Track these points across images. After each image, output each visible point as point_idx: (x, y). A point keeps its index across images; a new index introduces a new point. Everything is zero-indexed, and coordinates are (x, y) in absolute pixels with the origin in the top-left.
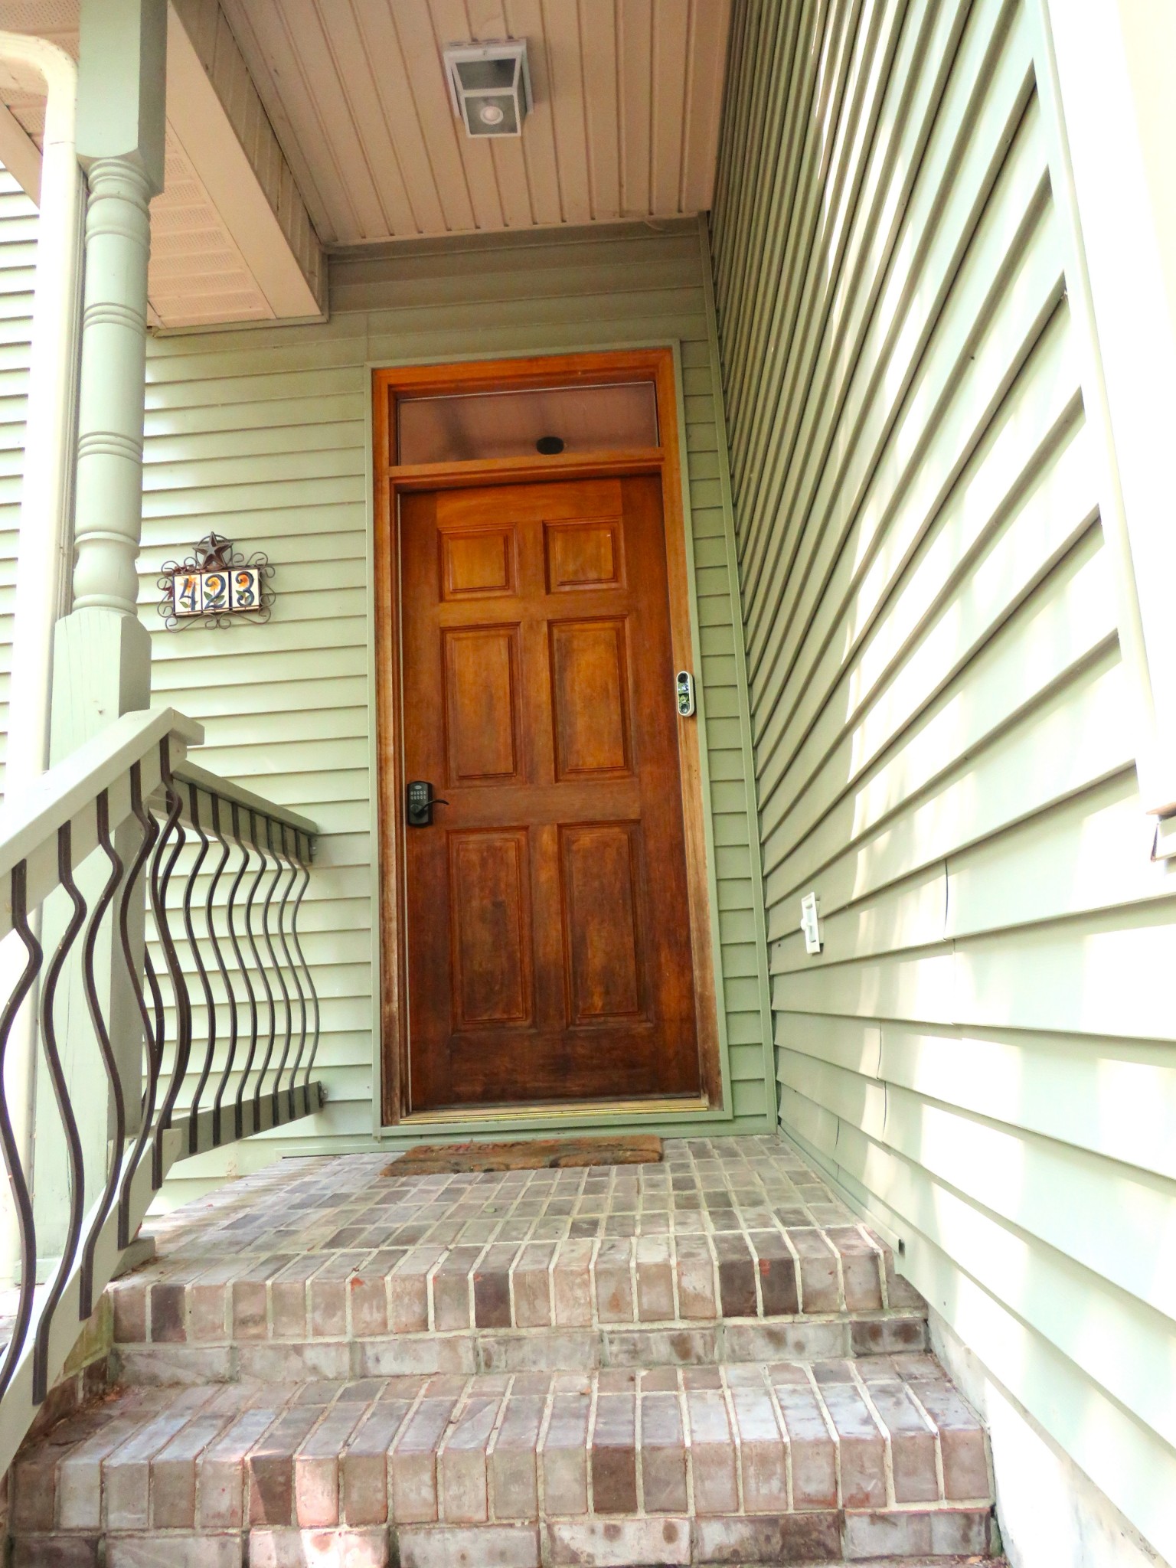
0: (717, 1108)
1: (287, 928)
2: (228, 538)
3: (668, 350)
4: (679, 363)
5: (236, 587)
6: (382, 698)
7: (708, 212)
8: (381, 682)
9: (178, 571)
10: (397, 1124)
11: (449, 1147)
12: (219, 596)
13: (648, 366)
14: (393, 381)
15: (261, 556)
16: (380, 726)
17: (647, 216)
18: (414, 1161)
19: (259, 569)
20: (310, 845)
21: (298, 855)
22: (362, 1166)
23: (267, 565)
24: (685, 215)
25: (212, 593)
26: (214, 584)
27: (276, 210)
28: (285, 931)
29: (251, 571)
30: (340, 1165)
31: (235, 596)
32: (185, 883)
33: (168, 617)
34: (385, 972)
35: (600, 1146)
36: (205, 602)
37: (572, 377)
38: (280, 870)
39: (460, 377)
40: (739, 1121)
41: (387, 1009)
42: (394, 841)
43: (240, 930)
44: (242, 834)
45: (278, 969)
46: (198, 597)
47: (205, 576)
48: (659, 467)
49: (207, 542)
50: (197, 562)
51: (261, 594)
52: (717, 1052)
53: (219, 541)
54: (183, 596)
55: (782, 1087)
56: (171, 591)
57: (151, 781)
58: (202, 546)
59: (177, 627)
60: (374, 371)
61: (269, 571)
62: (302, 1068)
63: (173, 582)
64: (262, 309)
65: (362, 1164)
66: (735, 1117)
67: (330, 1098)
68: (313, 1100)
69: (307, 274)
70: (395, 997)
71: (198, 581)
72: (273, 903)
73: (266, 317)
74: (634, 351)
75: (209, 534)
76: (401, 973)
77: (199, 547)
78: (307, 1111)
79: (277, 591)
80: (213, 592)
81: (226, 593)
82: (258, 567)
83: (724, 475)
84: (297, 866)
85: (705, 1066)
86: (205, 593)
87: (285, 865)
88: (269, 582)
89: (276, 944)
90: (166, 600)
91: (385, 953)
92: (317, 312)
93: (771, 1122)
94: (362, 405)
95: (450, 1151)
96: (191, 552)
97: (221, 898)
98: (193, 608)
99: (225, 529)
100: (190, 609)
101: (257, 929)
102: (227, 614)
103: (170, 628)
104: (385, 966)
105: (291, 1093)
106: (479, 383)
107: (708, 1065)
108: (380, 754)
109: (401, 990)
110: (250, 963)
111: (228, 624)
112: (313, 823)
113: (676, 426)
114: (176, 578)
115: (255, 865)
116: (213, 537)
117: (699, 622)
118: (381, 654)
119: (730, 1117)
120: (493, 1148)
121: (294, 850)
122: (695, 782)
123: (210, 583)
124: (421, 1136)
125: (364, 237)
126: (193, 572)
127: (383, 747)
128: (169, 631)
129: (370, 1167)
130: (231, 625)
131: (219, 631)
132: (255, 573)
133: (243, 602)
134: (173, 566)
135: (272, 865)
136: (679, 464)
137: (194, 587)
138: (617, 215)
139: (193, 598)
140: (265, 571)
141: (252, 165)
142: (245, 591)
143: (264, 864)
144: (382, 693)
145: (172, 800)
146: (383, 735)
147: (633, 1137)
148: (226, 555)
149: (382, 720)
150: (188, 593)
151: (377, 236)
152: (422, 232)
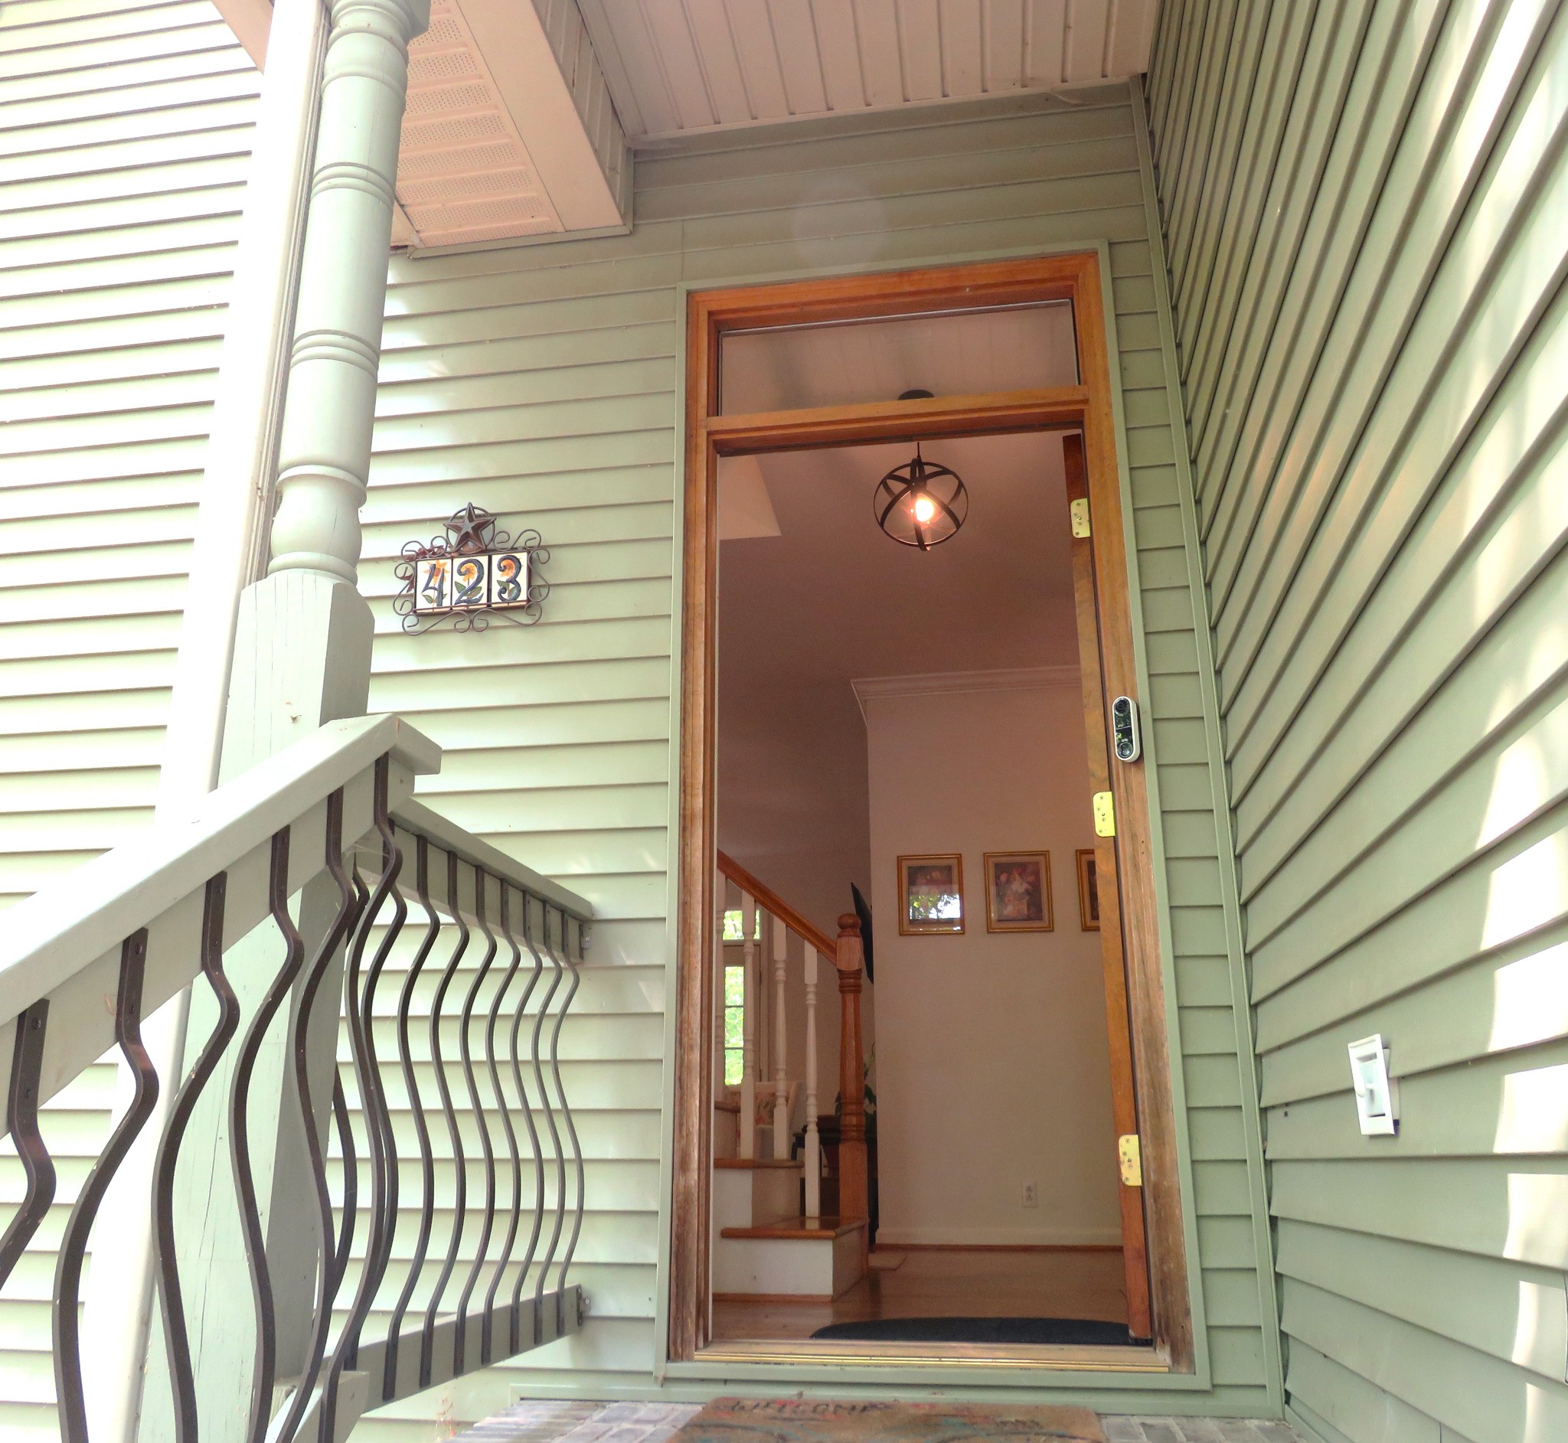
0: (1184, 1370)
1: (545, 1054)
2: (490, 511)
3: (1093, 254)
4: (1108, 269)
5: (497, 575)
6: (689, 730)
7: (1144, 76)
8: (689, 707)
9: (423, 554)
10: (690, 1359)
11: (768, 1405)
12: (474, 588)
13: (1063, 278)
14: (715, 307)
15: (535, 535)
16: (684, 768)
17: (1058, 84)
18: (717, 1426)
19: (529, 552)
20: (581, 934)
21: (564, 948)
22: (638, 1427)
23: (539, 547)
24: (1111, 80)
25: (465, 584)
26: (468, 572)
27: (571, 85)
28: (541, 1057)
29: (517, 555)
30: (604, 1420)
31: (496, 588)
32: (401, 982)
33: (407, 615)
34: (681, 1125)
35: (1004, 1423)
36: (456, 595)
37: (957, 294)
38: (539, 968)
39: (805, 299)
40: (1220, 1392)
41: (682, 1182)
42: (700, 932)
43: (478, 1053)
44: (488, 914)
45: (528, 1112)
46: (446, 589)
47: (458, 561)
48: (1082, 412)
49: (462, 517)
50: (448, 542)
51: (529, 585)
52: (1184, 1279)
53: (479, 516)
54: (427, 588)
55: (1291, 1341)
56: (412, 580)
57: (358, 820)
58: (455, 522)
59: (417, 628)
60: (690, 294)
61: (543, 555)
62: (557, 1264)
63: (415, 569)
64: (546, 219)
65: (638, 1421)
66: (1214, 1386)
67: (594, 1313)
68: (570, 1315)
69: (607, 171)
70: (695, 1165)
71: (448, 568)
72: (526, 1016)
73: (552, 229)
74: (1043, 258)
75: (466, 506)
76: (704, 1128)
77: (452, 522)
78: (560, 1332)
79: (551, 582)
80: (466, 582)
81: (484, 584)
82: (528, 550)
83: (1177, 419)
84: (562, 964)
85: (1164, 1298)
86: (457, 584)
87: (547, 962)
88: (543, 570)
89: (528, 1076)
90: (405, 592)
91: (682, 1098)
92: (618, 221)
93: (1272, 1399)
94: (674, 338)
95: (770, 1411)
96: (441, 530)
97: (453, 1005)
98: (440, 605)
99: (486, 500)
100: (435, 605)
101: (502, 1052)
102: (484, 612)
103: (407, 629)
104: (681, 1116)
105: (538, 1302)
106: (828, 307)
107: (1169, 1297)
108: (684, 808)
109: (703, 1155)
110: (489, 1101)
111: (484, 625)
112: (588, 904)
113: (1105, 356)
114: (419, 563)
115: (503, 959)
116: (471, 509)
117: (1145, 626)
118: (690, 668)
119: (1207, 1386)
120: (835, 1412)
121: (559, 940)
122: (1142, 860)
123: (463, 570)
124: (726, 1381)
125: (682, 128)
126: (443, 556)
127: (689, 798)
128: (405, 634)
129: (649, 1429)
130: (487, 628)
131: (472, 636)
132: (523, 557)
133: (505, 596)
134: (416, 547)
135: (527, 961)
136: (1110, 406)
137: (443, 577)
138: (1018, 85)
139: (440, 590)
140: (538, 553)
141: (543, 24)
142: (509, 581)
143: (517, 959)
144: (689, 723)
145: (388, 853)
146: (688, 781)
147: (1052, 1409)
148: (487, 534)
149: (689, 760)
150: (434, 583)
151: (698, 126)
152: (756, 118)
